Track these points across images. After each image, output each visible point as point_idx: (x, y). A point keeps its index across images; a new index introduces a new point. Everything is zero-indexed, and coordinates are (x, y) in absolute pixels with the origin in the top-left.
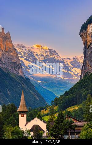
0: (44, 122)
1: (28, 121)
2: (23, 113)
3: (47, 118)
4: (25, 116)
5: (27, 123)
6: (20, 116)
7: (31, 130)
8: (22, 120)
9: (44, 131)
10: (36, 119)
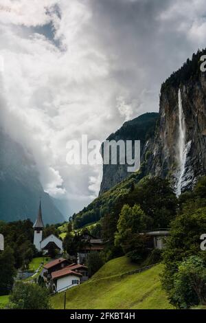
0: (61, 239)
1: (44, 237)
2: (38, 229)
3: (63, 236)
4: (41, 232)
5: (43, 240)
6: (36, 232)
7: (46, 248)
8: (38, 237)
9: (60, 249)
10: (52, 235)
